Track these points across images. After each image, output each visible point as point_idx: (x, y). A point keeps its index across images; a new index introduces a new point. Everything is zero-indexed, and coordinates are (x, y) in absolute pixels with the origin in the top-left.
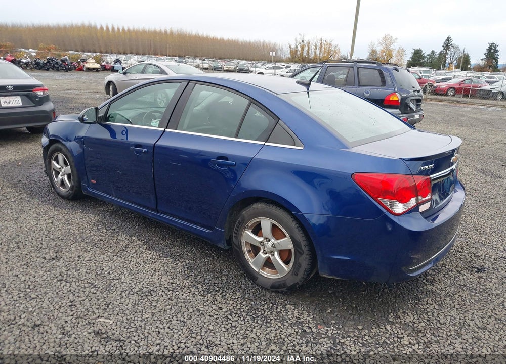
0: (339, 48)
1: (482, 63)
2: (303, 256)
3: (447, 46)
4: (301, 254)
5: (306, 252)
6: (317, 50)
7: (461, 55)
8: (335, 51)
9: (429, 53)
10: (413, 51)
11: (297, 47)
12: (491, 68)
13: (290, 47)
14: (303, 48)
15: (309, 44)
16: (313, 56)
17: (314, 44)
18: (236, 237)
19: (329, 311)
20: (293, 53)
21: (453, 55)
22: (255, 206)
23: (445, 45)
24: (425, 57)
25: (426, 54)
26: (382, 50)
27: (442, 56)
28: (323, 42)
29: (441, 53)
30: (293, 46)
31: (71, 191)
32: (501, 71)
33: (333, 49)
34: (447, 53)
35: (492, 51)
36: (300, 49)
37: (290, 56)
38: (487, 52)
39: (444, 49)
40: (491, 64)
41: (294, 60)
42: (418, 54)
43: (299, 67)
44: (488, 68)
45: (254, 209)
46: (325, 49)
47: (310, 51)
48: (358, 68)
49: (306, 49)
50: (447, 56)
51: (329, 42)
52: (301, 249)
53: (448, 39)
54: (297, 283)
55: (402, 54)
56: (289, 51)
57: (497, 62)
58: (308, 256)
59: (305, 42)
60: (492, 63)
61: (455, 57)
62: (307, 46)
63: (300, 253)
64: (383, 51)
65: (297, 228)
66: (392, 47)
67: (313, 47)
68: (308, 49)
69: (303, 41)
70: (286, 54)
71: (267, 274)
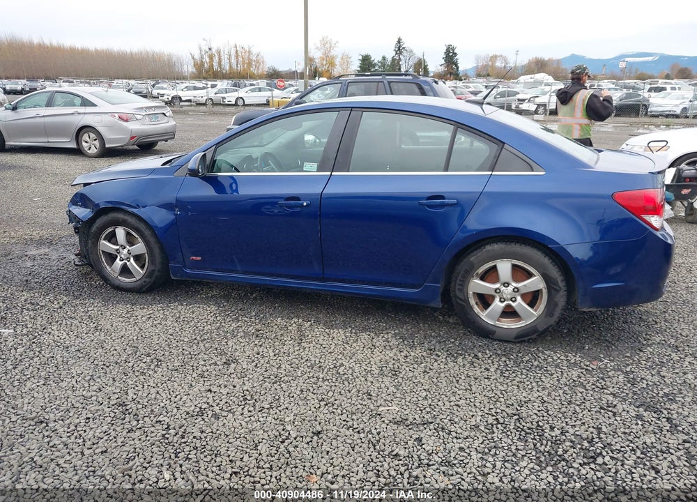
0: (262, 57)
1: (442, 69)
2: (560, 293)
3: (399, 49)
4: (558, 291)
5: (564, 288)
6: (232, 61)
7: (416, 60)
8: (257, 62)
9: (380, 59)
10: (361, 58)
11: (202, 58)
12: (452, 76)
13: (193, 58)
14: (211, 58)
15: (219, 53)
16: (228, 68)
17: (226, 52)
18: (461, 290)
19: (587, 348)
20: (199, 66)
21: (407, 61)
22: (488, 247)
23: (397, 49)
24: (375, 65)
25: (376, 61)
26: (321, 57)
27: (395, 64)
28: (238, 49)
29: (393, 59)
30: (197, 57)
31: (147, 280)
32: (463, 78)
33: (254, 58)
34: (400, 59)
35: (451, 54)
36: (208, 60)
37: (194, 70)
38: (445, 56)
39: (396, 54)
40: (451, 71)
41: (201, 76)
42: (366, 63)
43: (229, 85)
44: (449, 76)
45: (488, 251)
46: (243, 59)
47: (222, 63)
48: (389, 83)
49: (216, 60)
50: (401, 63)
51: (247, 50)
52: (558, 285)
53: (399, 41)
54: (551, 326)
55: (348, 62)
56: (193, 63)
57: (458, 68)
58: (565, 292)
59: (214, 51)
60: (452, 69)
61: (411, 63)
62: (217, 56)
63: (555, 290)
64: (322, 59)
65: (551, 263)
66: (333, 53)
67: (226, 56)
68: (220, 59)
69: (210, 49)
70: (189, 68)
71: (507, 324)
